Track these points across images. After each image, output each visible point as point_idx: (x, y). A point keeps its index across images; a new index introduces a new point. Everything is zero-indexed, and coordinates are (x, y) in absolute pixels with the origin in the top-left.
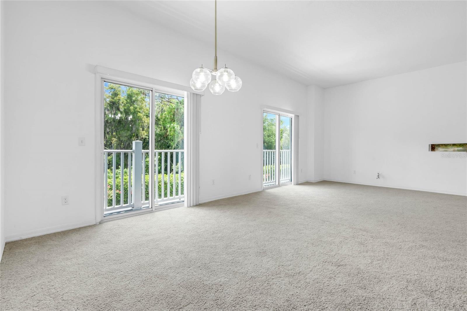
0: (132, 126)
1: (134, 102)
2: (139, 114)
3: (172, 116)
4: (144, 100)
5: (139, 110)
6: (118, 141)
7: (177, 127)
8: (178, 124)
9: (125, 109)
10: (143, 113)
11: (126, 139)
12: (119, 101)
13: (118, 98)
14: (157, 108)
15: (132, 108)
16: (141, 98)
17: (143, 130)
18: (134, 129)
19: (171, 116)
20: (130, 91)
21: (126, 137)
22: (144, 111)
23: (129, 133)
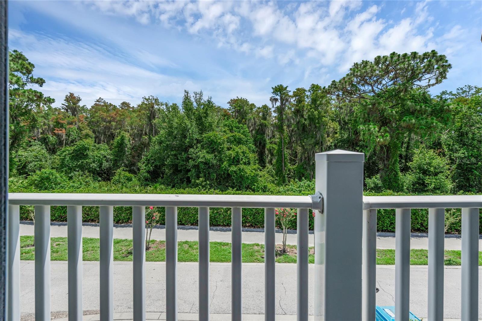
0: (316, 132)
1: (318, 106)
2: (324, 119)
3: (366, 115)
4: (329, 103)
5: (324, 114)
6: (303, 150)
7: (375, 129)
8: (375, 125)
9: (309, 115)
10: (329, 117)
11: (310, 148)
12: (303, 108)
13: (302, 105)
14: (344, 109)
15: (316, 113)
16: (326, 101)
17: (328, 137)
18: (318, 136)
19: (364, 115)
20: (314, 95)
21: (310, 146)
22: (329, 115)
23: (313, 140)
